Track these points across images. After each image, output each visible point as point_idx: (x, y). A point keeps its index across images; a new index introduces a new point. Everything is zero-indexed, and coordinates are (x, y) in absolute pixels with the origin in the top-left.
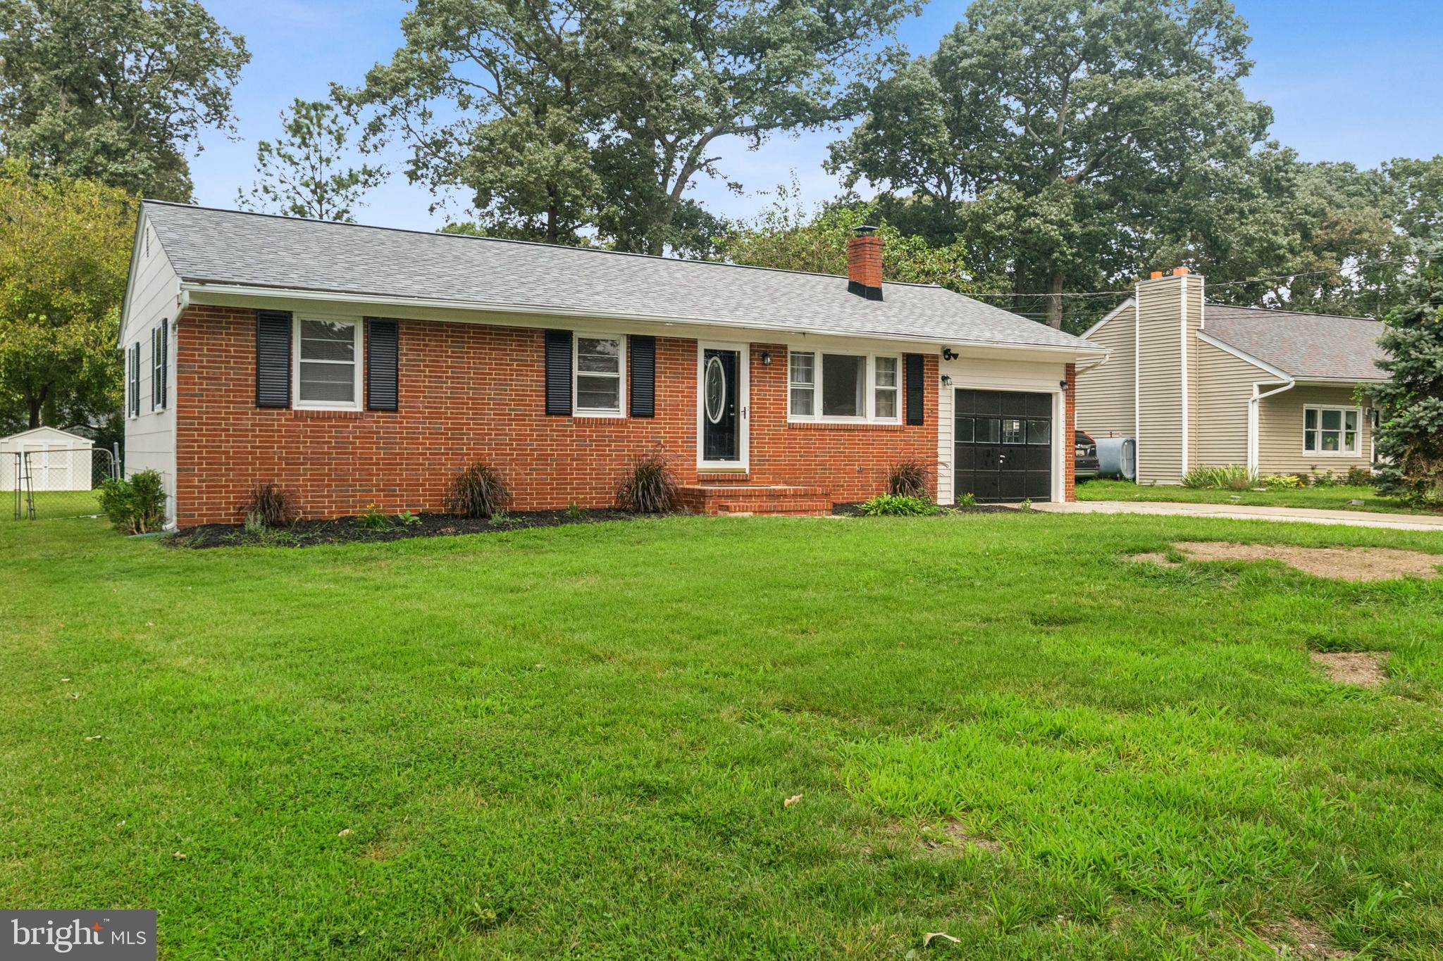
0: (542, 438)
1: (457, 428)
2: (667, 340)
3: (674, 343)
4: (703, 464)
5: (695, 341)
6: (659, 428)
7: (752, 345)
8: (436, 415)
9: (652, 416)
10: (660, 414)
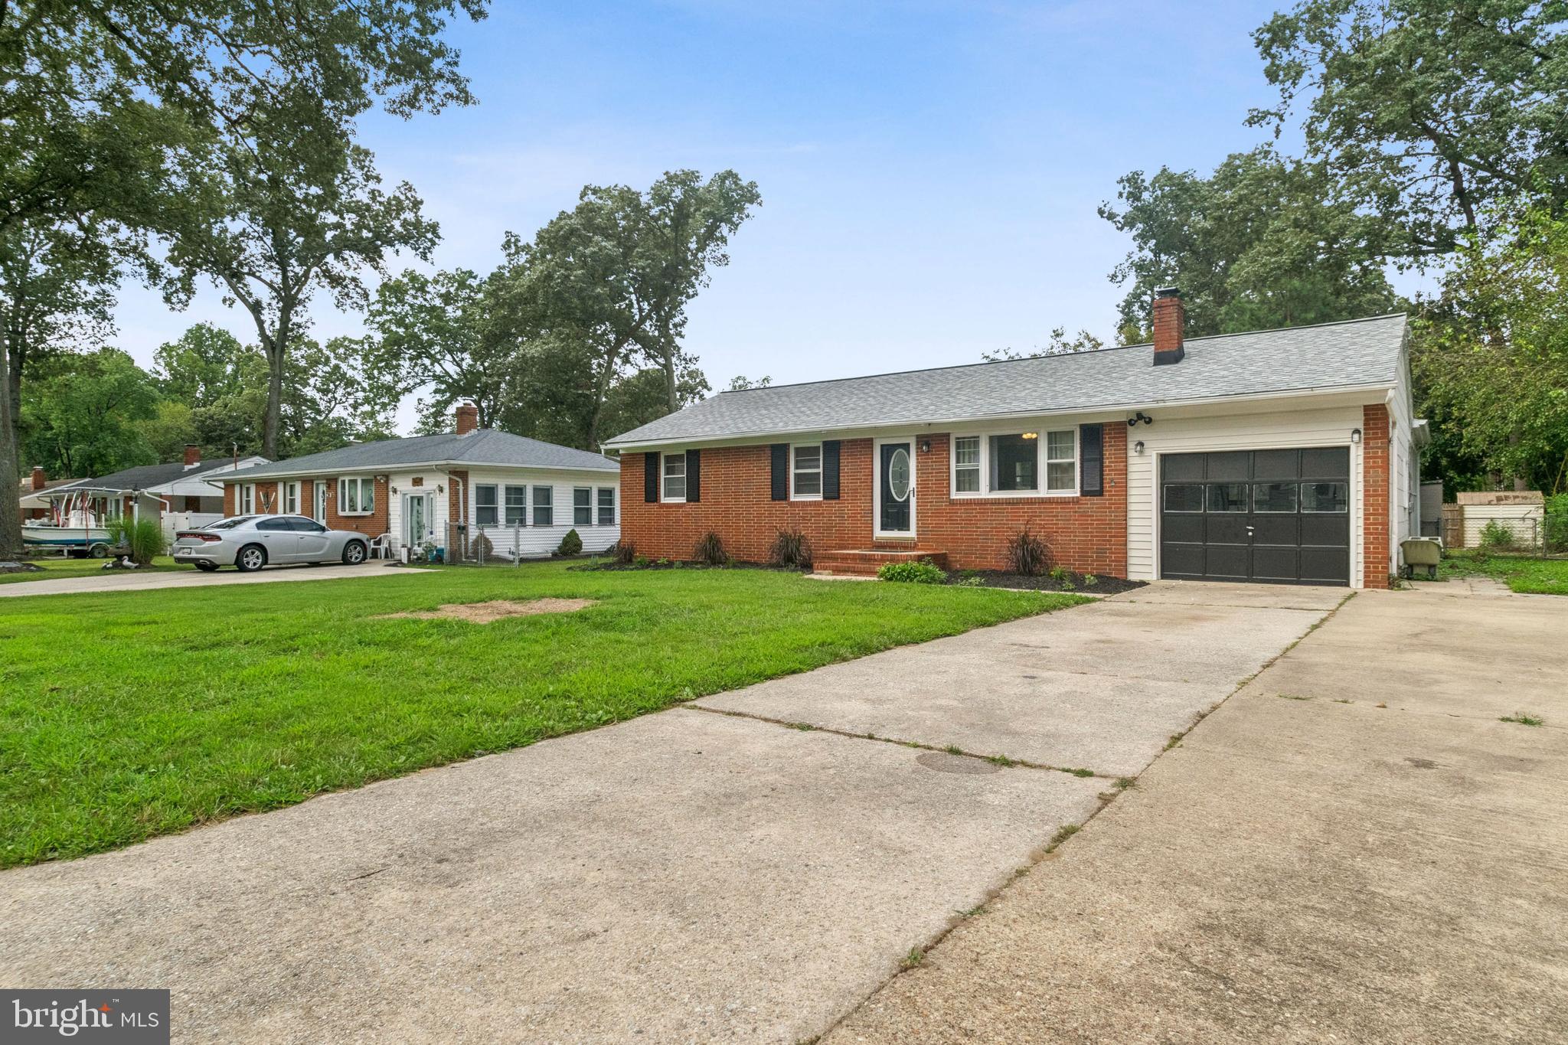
0: (770, 515)
1: (726, 510)
2: (849, 441)
3: (854, 443)
4: (879, 533)
5: (871, 440)
6: (846, 506)
7: (918, 437)
8: (717, 503)
9: (838, 498)
10: (844, 496)
